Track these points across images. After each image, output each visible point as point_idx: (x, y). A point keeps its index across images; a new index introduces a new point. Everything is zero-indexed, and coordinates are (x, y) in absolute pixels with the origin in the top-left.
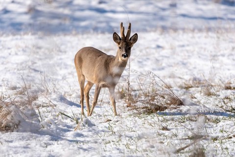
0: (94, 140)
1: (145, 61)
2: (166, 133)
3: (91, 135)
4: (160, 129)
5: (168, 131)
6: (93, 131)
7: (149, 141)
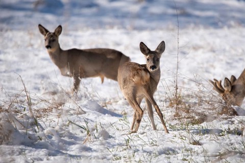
0: (102, 155)
1: (237, 61)
2: (196, 148)
3: (102, 149)
4: (191, 143)
5: (199, 146)
6: (107, 145)
7: (169, 158)
